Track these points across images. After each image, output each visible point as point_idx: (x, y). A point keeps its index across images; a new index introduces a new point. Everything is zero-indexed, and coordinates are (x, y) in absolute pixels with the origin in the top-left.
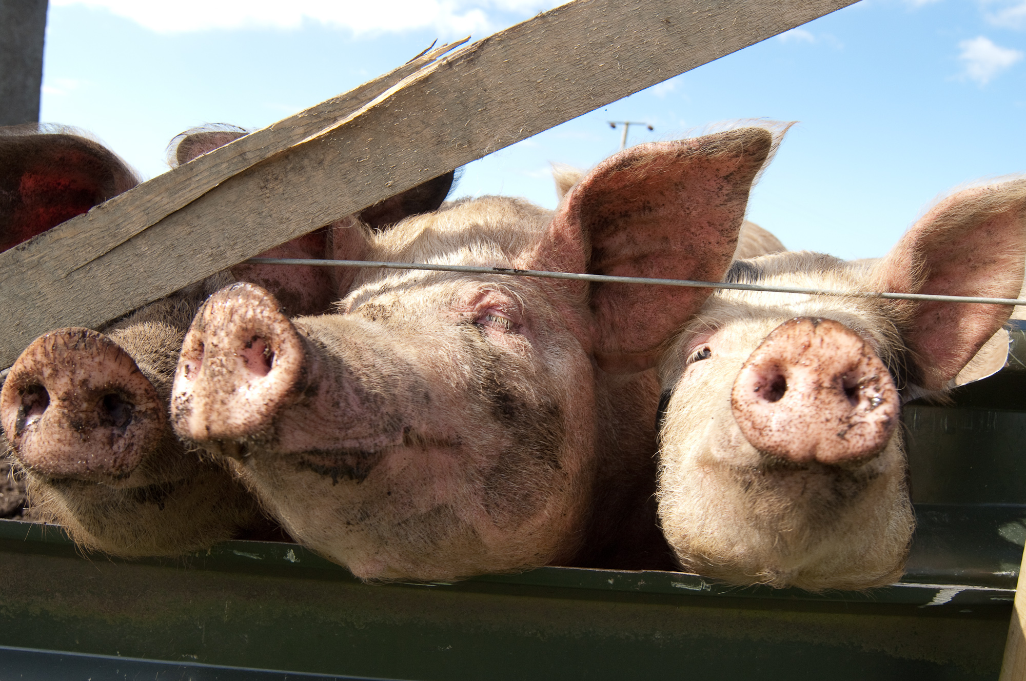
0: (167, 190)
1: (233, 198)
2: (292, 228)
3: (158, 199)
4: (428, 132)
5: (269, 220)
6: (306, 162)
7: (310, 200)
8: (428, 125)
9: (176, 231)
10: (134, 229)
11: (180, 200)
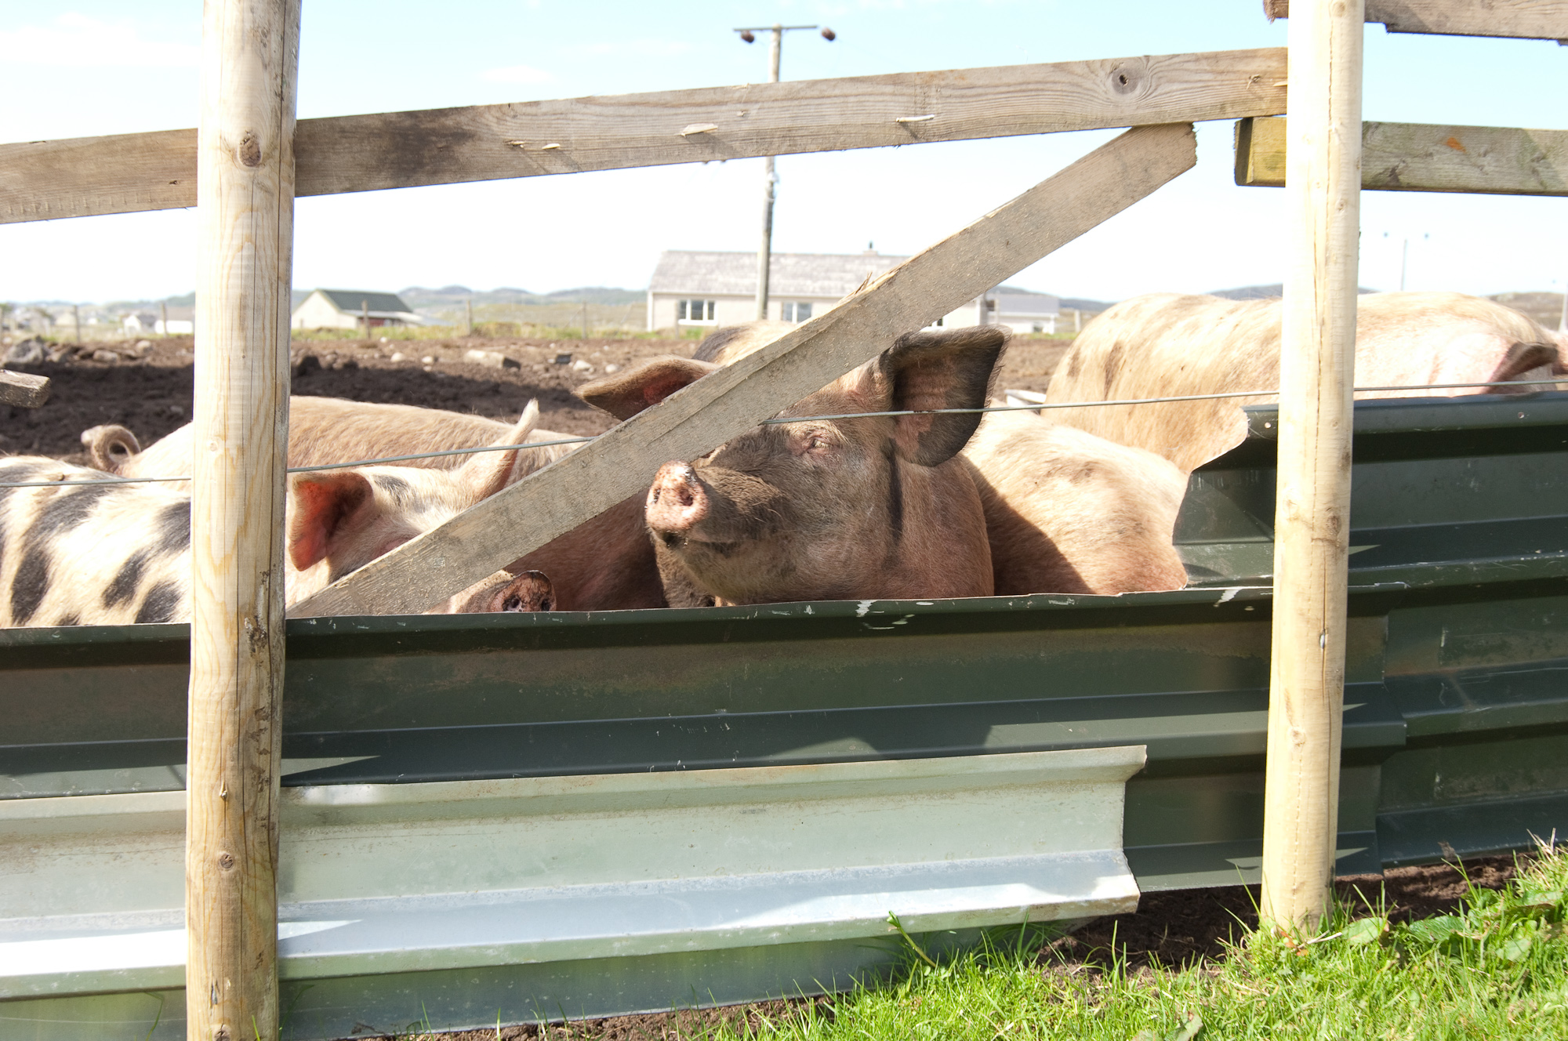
0: (715, 384)
1: (753, 385)
2: (789, 399)
4: (868, 330)
5: (775, 396)
7: (799, 381)
8: (867, 326)
9: (718, 409)
10: (693, 411)
11: (723, 390)
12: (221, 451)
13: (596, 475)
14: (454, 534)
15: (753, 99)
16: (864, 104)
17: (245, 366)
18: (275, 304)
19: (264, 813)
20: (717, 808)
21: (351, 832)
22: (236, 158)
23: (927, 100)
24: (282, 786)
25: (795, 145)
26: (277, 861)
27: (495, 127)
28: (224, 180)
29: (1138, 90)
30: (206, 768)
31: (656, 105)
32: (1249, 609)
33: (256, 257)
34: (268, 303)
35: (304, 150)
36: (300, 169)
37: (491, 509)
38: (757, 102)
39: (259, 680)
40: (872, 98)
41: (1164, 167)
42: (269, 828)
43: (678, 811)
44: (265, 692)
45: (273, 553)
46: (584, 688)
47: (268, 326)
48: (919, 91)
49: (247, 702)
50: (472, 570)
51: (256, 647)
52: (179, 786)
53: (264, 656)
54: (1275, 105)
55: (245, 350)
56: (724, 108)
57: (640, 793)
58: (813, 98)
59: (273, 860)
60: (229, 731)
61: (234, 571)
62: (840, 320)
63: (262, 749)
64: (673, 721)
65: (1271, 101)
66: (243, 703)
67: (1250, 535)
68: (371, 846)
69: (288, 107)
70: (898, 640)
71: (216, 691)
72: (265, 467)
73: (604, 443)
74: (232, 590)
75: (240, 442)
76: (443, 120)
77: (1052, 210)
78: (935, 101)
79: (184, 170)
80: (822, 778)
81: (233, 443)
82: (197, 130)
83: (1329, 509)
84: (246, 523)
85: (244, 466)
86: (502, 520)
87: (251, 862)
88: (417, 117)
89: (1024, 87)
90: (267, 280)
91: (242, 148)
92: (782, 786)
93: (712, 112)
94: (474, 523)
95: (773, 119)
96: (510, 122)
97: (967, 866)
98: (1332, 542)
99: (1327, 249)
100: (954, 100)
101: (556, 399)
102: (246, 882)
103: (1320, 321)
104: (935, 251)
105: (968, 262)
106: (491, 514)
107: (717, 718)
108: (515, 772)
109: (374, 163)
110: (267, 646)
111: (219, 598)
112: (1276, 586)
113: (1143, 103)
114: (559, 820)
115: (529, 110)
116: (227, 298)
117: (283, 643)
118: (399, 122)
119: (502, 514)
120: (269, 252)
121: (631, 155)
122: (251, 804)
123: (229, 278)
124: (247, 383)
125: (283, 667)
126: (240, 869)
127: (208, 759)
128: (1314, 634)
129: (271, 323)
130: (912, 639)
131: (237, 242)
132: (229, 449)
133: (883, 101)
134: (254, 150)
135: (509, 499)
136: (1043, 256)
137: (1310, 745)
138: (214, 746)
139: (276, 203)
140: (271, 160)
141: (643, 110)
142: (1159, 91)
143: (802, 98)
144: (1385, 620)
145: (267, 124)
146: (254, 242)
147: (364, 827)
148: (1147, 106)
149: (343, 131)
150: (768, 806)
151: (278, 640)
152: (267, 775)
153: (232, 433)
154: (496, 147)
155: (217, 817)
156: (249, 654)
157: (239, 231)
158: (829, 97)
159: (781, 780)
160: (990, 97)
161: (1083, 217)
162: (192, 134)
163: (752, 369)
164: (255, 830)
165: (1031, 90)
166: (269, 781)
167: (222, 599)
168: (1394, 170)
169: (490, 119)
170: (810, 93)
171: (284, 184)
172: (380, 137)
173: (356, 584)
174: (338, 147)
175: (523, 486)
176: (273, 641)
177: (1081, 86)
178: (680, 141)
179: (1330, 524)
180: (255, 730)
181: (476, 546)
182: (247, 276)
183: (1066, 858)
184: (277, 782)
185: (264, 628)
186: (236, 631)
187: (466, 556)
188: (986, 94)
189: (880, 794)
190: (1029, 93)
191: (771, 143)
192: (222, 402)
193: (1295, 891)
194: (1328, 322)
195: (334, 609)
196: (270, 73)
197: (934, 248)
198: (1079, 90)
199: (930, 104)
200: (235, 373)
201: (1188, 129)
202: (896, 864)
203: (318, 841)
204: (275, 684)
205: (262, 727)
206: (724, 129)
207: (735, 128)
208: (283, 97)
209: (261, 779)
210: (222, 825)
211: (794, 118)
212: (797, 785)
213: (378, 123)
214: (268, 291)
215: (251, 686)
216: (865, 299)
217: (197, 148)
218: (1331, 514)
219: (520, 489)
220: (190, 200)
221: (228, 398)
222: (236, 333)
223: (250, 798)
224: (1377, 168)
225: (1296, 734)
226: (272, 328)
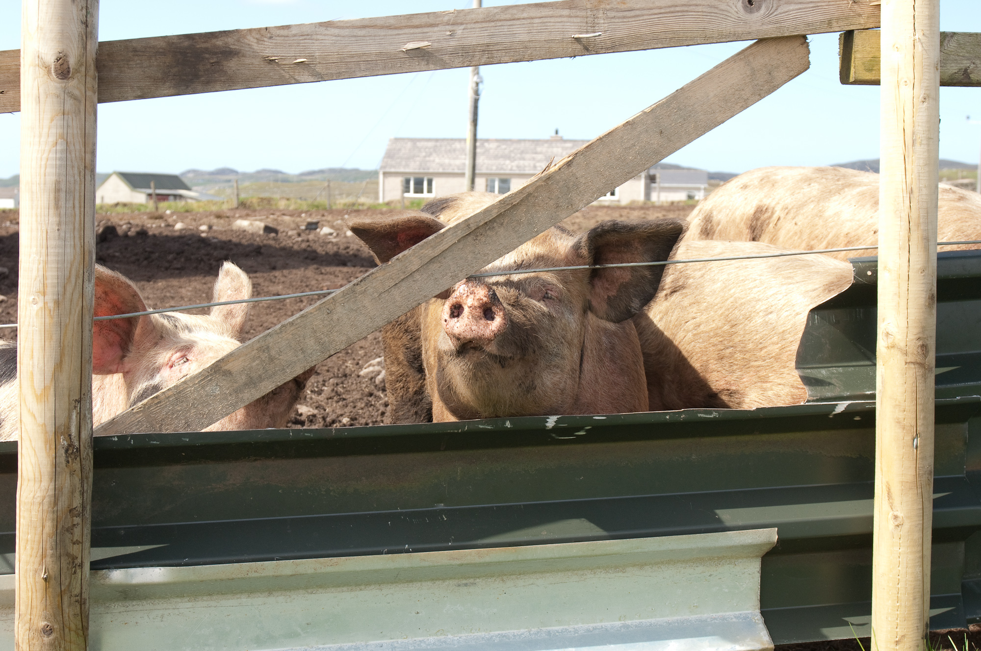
0: (431, 246)
1: (461, 247)
3: (427, 251)
4: (552, 203)
5: (479, 255)
6: (495, 224)
7: (498, 243)
8: (552, 199)
9: (434, 267)
10: (414, 268)
11: (438, 251)
12: (41, 304)
13: (338, 319)
14: (226, 368)
15: (459, 21)
16: (546, 24)
17: (59, 238)
18: (83, 188)
19: (77, 591)
20: (437, 582)
21: (146, 605)
22: (51, 73)
23: (596, 20)
24: (91, 569)
25: (492, 58)
26: (87, 629)
27: (255, 46)
28: (41, 91)
29: (763, 11)
30: (31, 556)
31: (382, 27)
32: (857, 418)
33: (67, 150)
34: (77, 187)
35: (104, 65)
36: (101, 81)
37: (255, 348)
38: (462, 24)
39: (73, 486)
40: (552, 20)
41: (784, 71)
42: (81, 602)
43: (406, 585)
44: (77, 494)
45: (83, 386)
46: (331, 488)
47: (77, 205)
48: (589, 13)
49: (63, 503)
50: (240, 396)
51: (70, 459)
52: (9, 570)
53: (76, 466)
54: (871, 20)
55: (59, 224)
56: (436, 29)
57: (376, 571)
58: (505, 20)
59: (85, 628)
60: (49, 525)
61: (52, 399)
62: (529, 195)
63: (75, 540)
64: (401, 514)
65: (868, 17)
66: (60, 504)
67: (857, 360)
68: (162, 616)
69: (91, 33)
70: (579, 448)
71: (38, 494)
72: (75, 317)
73: (344, 294)
74: (50, 414)
75: (55, 297)
76: (214, 41)
77: (696, 106)
78: (602, 21)
79: (9, 82)
80: (520, 558)
81: (50, 298)
82: (19, 50)
83: (919, 339)
84: (61, 361)
85: (59, 316)
86: (264, 356)
87: (67, 630)
88: (193, 39)
89: (672, 9)
90: (76, 169)
91: (55, 65)
92: (489, 564)
93: (427, 33)
94: (241, 359)
95: (474, 37)
96: (267, 42)
97: (636, 626)
98: (921, 365)
99: (913, 133)
100: (617, 20)
101: (306, 258)
102: (63, 646)
103: (909, 190)
104: (604, 139)
105: (630, 148)
106: (255, 351)
107: (436, 510)
108: (276, 556)
109: (160, 75)
110: (78, 459)
111: (40, 420)
112: (878, 401)
113: (767, 20)
114: (312, 593)
115: (282, 32)
116: (45, 184)
117: (91, 455)
118: (180, 43)
119: (264, 351)
120: (78, 147)
121: (363, 67)
122: (67, 584)
123: (46, 168)
124: (61, 251)
125: (91, 475)
126: (58, 636)
127: (32, 549)
128: (909, 438)
129: (80, 203)
130: (590, 446)
131: (52, 139)
132: (47, 303)
133: (561, 22)
134: (65, 66)
135: (270, 339)
136: (689, 142)
137: (907, 526)
138: (37, 538)
139: (82, 108)
140: (78, 74)
141: (372, 31)
142: (779, 11)
143: (497, 20)
144: (965, 426)
145: (75, 46)
146: (65, 138)
147: (157, 601)
148: (770, 23)
149: (135, 50)
150: (478, 580)
151: (87, 453)
152: (79, 560)
153: (49, 290)
154: (256, 62)
155: (39, 595)
156: (64, 465)
157: (54, 131)
158: (518, 19)
159: (487, 559)
160: (645, 17)
161: (720, 111)
162: (16, 54)
163: (460, 234)
164: (70, 605)
165: (678, 12)
166: (81, 566)
167: (43, 421)
168: (966, 70)
169: (251, 40)
170: (503, 17)
171: (89, 93)
172: (165, 55)
173: (149, 408)
174: (131, 63)
175: (280, 329)
176: (84, 454)
177: (717, 8)
178: (402, 55)
179: (919, 350)
180: (70, 525)
181: (243, 377)
182: (60, 166)
183: (715, 619)
184: (87, 566)
185: (77, 444)
186: (54, 447)
187: (236, 385)
188: (643, 15)
189: (567, 570)
190: (676, 14)
191: (473, 56)
192: (41, 266)
193: (897, 643)
194: (915, 190)
195: (131, 428)
196: (77, 6)
197: (603, 137)
198: (716, 11)
199: (598, 24)
200: (52, 243)
201: (803, 40)
202: (580, 625)
203: (120, 612)
204: (85, 488)
205: (75, 523)
206: (436, 44)
207: (444, 44)
208: (88, 24)
209: (74, 564)
210: (44, 601)
211: (491, 36)
212: (500, 563)
213: (163, 44)
214: (77, 178)
215: (66, 491)
216: (549, 178)
217: (20, 65)
218: (920, 343)
219: (279, 331)
220: (14, 107)
221: (46, 262)
222: (52, 211)
223: (66, 579)
224: (953, 69)
225: (896, 517)
226: (80, 207)
